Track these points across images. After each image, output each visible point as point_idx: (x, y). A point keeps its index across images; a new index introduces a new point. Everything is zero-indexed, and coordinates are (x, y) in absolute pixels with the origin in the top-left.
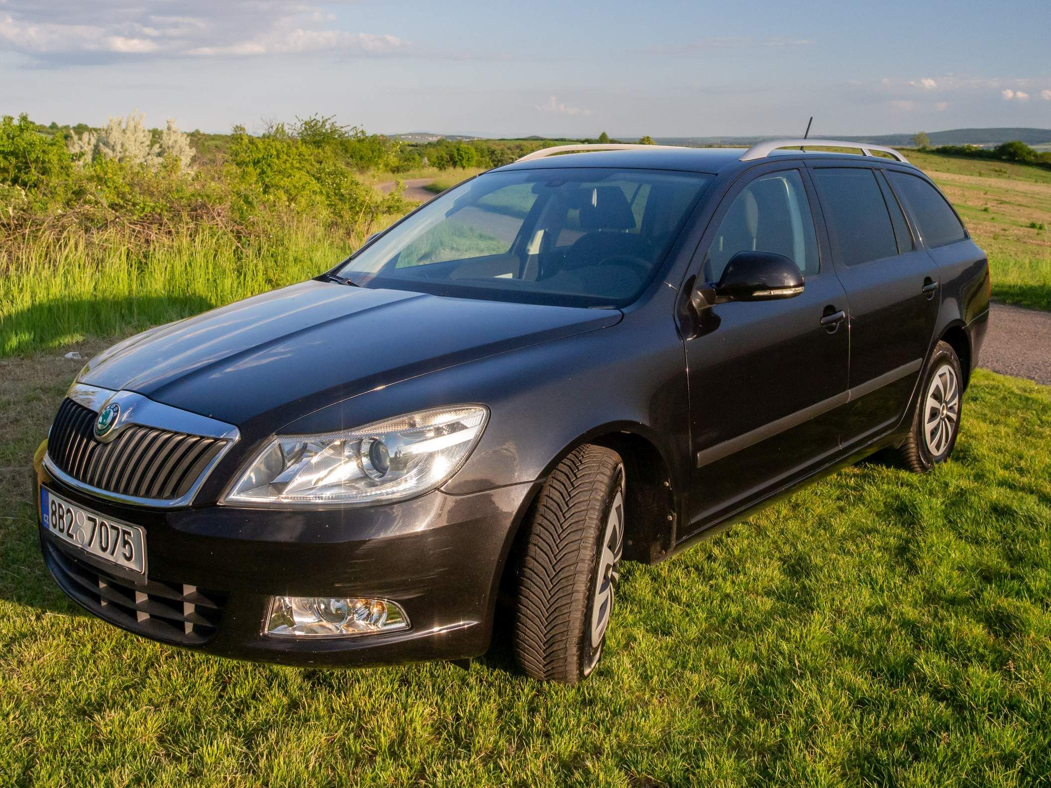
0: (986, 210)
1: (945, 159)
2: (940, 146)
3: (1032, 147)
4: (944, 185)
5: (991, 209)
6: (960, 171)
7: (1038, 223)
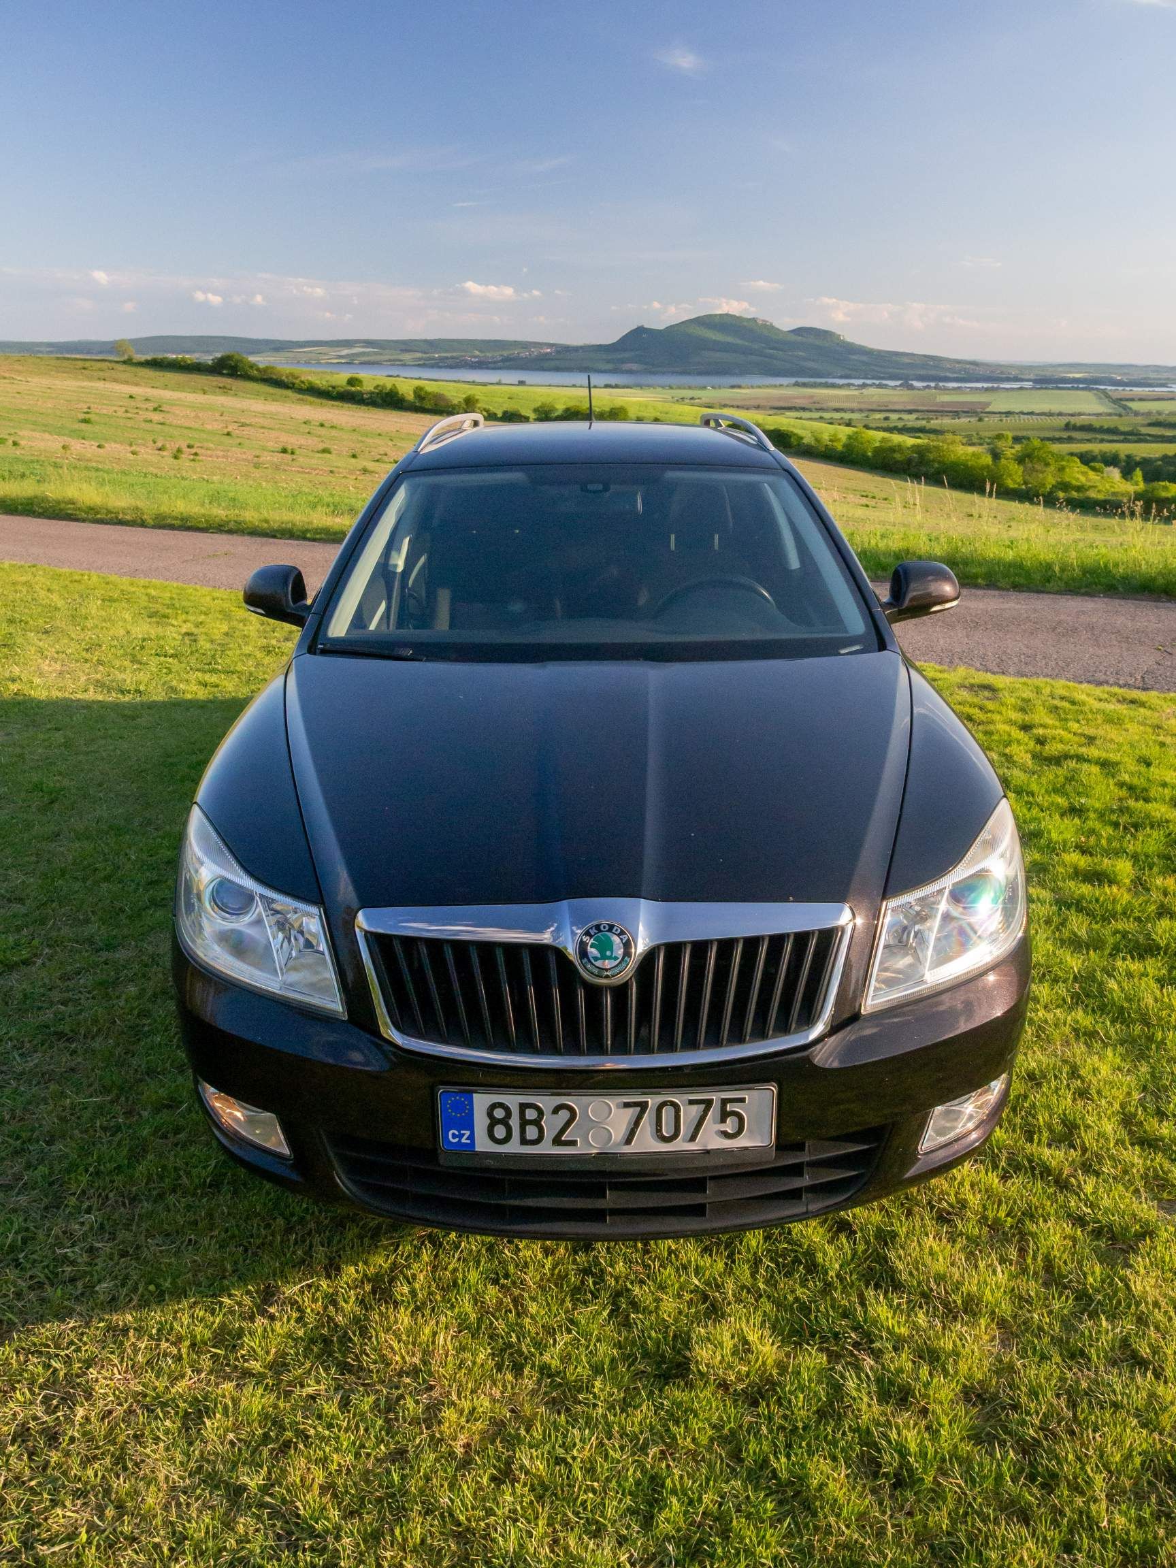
0: (228, 434)
1: (158, 373)
2: (149, 358)
3: (252, 359)
4: (172, 405)
5: (235, 433)
6: (179, 387)
7: (289, 448)
